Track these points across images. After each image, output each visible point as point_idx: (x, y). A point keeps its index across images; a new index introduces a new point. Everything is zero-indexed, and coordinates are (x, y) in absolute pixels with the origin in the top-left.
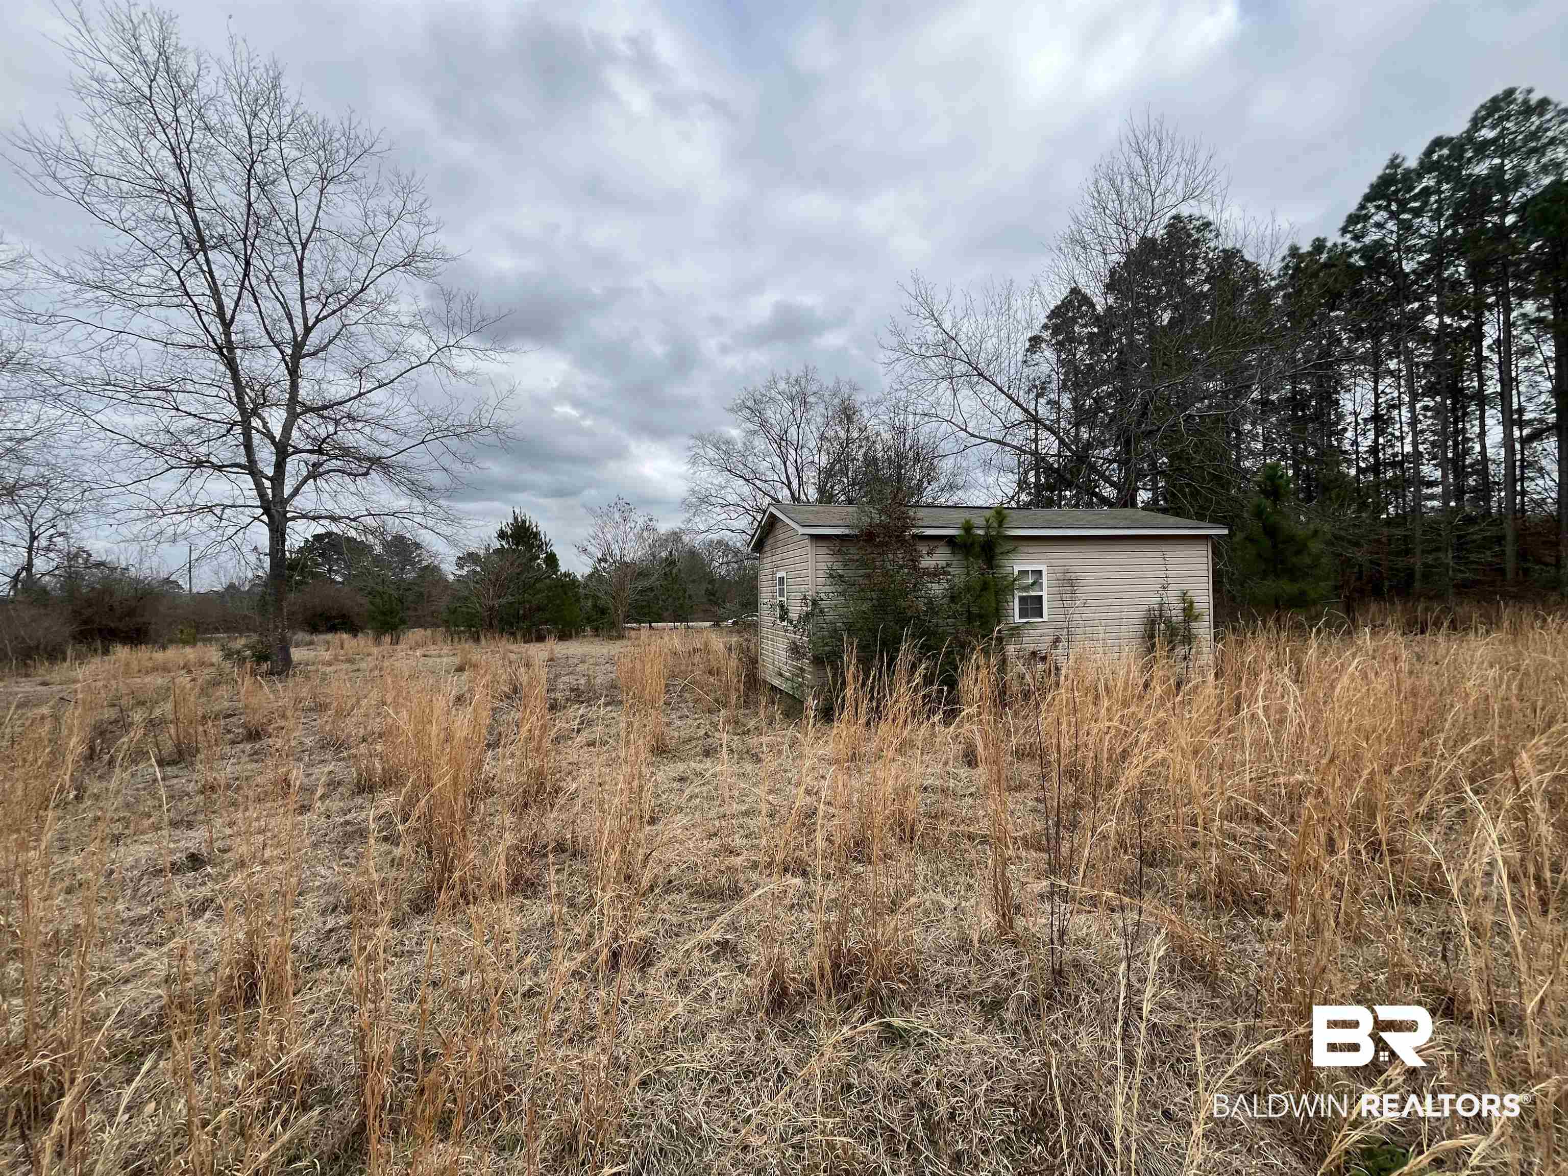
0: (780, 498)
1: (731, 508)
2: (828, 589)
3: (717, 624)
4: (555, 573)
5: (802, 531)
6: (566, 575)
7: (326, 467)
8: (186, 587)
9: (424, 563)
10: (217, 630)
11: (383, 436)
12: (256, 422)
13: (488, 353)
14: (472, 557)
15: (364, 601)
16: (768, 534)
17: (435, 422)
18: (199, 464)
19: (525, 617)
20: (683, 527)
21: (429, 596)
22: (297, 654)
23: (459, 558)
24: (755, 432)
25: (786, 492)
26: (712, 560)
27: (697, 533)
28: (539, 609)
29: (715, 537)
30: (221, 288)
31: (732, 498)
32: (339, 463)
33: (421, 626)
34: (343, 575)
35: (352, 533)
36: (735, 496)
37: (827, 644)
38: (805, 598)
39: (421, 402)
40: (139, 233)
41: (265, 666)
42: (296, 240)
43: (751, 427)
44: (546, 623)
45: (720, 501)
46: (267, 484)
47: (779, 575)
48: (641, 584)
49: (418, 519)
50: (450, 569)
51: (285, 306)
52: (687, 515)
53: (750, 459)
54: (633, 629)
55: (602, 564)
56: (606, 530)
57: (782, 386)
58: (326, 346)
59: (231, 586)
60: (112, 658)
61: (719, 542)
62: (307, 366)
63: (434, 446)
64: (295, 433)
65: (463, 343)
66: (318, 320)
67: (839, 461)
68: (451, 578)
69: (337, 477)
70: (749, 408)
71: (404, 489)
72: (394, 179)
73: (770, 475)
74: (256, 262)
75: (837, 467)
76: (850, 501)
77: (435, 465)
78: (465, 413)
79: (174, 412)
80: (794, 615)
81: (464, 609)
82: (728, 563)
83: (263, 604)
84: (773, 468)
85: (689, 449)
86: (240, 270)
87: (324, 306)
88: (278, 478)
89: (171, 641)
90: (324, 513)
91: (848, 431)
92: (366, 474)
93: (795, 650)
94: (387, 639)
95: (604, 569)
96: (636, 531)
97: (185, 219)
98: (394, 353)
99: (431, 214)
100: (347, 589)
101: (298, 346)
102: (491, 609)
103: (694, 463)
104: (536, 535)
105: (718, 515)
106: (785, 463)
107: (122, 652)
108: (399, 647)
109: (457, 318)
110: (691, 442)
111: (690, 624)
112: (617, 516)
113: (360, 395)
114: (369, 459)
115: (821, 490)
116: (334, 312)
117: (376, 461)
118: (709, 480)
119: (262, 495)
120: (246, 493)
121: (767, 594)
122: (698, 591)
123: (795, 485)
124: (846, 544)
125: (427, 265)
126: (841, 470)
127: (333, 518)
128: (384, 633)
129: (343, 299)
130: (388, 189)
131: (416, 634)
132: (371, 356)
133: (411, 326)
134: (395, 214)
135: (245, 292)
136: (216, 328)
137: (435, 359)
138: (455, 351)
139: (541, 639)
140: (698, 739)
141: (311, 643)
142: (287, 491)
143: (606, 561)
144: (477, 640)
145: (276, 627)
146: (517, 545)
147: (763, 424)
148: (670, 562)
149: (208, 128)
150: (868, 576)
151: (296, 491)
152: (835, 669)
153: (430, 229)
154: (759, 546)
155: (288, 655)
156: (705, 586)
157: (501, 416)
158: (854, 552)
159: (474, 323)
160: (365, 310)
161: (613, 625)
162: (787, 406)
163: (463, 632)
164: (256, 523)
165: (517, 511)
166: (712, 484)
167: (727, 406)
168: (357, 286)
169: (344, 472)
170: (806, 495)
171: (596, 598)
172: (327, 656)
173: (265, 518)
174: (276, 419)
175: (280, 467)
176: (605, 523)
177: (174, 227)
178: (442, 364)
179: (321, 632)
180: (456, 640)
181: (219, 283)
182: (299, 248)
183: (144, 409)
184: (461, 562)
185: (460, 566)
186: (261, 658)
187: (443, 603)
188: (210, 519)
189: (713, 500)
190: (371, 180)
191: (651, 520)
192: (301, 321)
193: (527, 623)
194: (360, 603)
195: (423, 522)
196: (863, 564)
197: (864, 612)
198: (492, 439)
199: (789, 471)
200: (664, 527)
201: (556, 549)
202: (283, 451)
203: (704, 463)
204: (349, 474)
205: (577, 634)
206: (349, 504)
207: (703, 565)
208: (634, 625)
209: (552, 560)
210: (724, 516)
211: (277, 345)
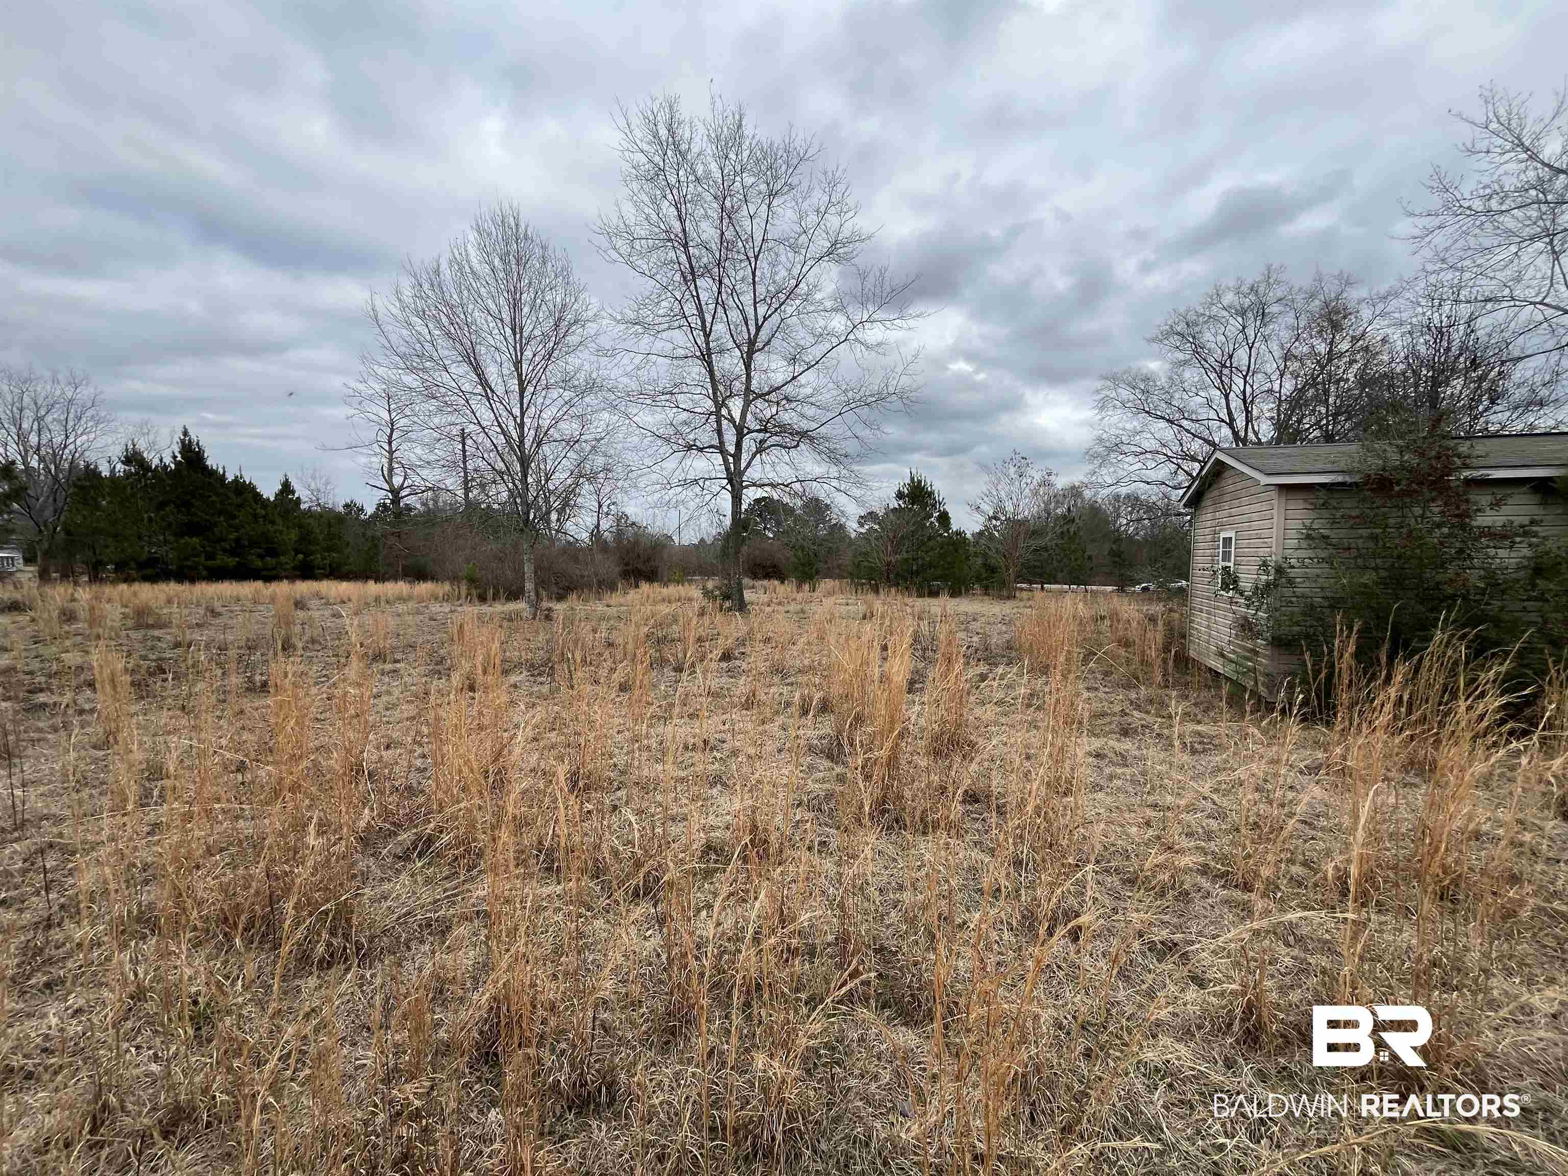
0: (1217, 440)
1: (1148, 456)
2: (1302, 554)
3: (1121, 590)
4: (947, 531)
5: (1264, 480)
6: (958, 533)
7: (768, 443)
8: (677, 541)
9: (833, 522)
10: (694, 574)
11: (810, 411)
12: (724, 412)
13: (895, 322)
14: (872, 515)
15: (789, 554)
16: (1210, 485)
17: (850, 394)
18: (689, 447)
19: (917, 573)
20: (1086, 480)
21: (838, 550)
22: (748, 595)
23: (862, 517)
24: (1185, 362)
25: (1226, 431)
26: (1119, 516)
27: (1103, 487)
28: (930, 565)
29: (1123, 491)
30: (704, 307)
31: (1150, 444)
32: (777, 438)
33: (831, 577)
34: (773, 532)
35: (786, 499)
36: (1153, 442)
37: (1297, 624)
38: (1265, 564)
39: (840, 378)
40: (658, 277)
41: (727, 604)
42: (751, 254)
43: (1181, 356)
44: (936, 579)
45: (1133, 449)
46: (731, 459)
47: (1223, 535)
48: (1035, 543)
49: (835, 483)
50: (853, 527)
51: (742, 312)
52: (1091, 467)
53: (1177, 396)
54: (1022, 589)
55: (994, 522)
56: (1000, 487)
57: (1229, 298)
58: (770, 341)
59: (702, 540)
60: (640, 591)
61: (1128, 496)
62: (758, 358)
63: (850, 417)
64: (749, 416)
65: (875, 316)
66: (765, 319)
67: (1314, 385)
68: (853, 535)
69: (775, 451)
70: (1178, 334)
71: (825, 457)
72: (822, 178)
73: (1203, 413)
74: (726, 280)
75: (1311, 393)
76: (1329, 438)
77: (849, 433)
78: (875, 384)
79: (675, 410)
80: (1246, 584)
81: (866, 564)
82: (1139, 520)
83: (724, 552)
84: (1209, 403)
85: (1098, 392)
86: (715, 289)
87: (770, 305)
88: (737, 456)
89: (669, 581)
90: (766, 481)
91: (1331, 343)
92: (797, 446)
93: (1246, 627)
94: (806, 587)
95: (995, 526)
96: (1032, 487)
97: (683, 258)
98: (819, 337)
99: (851, 201)
100: (777, 543)
101: (752, 342)
102: (888, 564)
103: (1102, 408)
104: (931, 494)
105: (1131, 465)
106: (1227, 397)
107: (645, 587)
108: (815, 595)
109: (871, 294)
110: (1099, 384)
111: (1089, 587)
112: (1012, 470)
113: (794, 378)
114: (798, 433)
115: (1281, 426)
116: (776, 310)
117: (804, 434)
118: (1120, 425)
119: (727, 469)
120: (717, 468)
121: (1201, 559)
122: (1099, 551)
123: (1240, 422)
124: (1336, 495)
125: (846, 249)
126: (1316, 397)
127: (773, 485)
128: (804, 582)
129: (782, 297)
130: (817, 186)
131: (827, 584)
132: (802, 343)
133: (833, 310)
134: (822, 209)
135: (719, 307)
136: (701, 340)
137: (851, 337)
138: (867, 325)
139: (934, 594)
140: (1114, 714)
141: (753, 587)
142: (743, 465)
143: (996, 518)
144: (877, 592)
145: (735, 573)
146: (913, 504)
147: (1198, 351)
148: (1067, 519)
149: (698, 180)
150: (1374, 538)
151: (749, 465)
152: (1317, 656)
153: (851, 214)
154: (1195, 501)
155: (742, 595)
156: (1107, 547)
157: (905, 381)
158: (1349, 506)
159: (885, 295)
160: (798, 302)
161: (1003, 584)
162: (1235, 324)
163: (863, 584)
164: (724, 491)
165: (914, 472)
166: (1124, 429)
167: (1148, 336)
168: (793, 282)
169: (780, 446)
170: (1256, 434)
171: (985, 556)
172: (765, 598)
173: (729, 487)
174: (736, 406)
175: (739, 445)
176: (999, 480)
177: (676, 266)
178: (856, 340)
179: (760, 579)
180: (859, 592)
181: (703, 303)
182: (753, 260)
183: (659, 409)
184: (862, 520)
185: (862, 525)
186: (727, 597)
187: (847, 559)
188: (697, 489)
189: (1125, 448)
190: (805, 184)
191: (1049, 474)
192: (753, 322)
193: (920, 579)
194: (785, 556)
195: (837, 486)
196: (1362, 520)
197: (1366, 586)
198: (898, 405)
199: (1233, 406)
200: (1061, 482)
201: (948, 508)
202: (741, 432)
203: (1115, 407)
204: (785, 447)
205: (967, 590)
206: (785, 473)
207: (1107, 522)
208: (1024, 585)
209: (944, 518)
210: (1140, 465)
211: (738, 347)
